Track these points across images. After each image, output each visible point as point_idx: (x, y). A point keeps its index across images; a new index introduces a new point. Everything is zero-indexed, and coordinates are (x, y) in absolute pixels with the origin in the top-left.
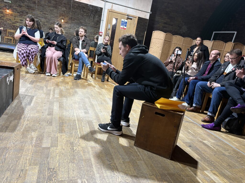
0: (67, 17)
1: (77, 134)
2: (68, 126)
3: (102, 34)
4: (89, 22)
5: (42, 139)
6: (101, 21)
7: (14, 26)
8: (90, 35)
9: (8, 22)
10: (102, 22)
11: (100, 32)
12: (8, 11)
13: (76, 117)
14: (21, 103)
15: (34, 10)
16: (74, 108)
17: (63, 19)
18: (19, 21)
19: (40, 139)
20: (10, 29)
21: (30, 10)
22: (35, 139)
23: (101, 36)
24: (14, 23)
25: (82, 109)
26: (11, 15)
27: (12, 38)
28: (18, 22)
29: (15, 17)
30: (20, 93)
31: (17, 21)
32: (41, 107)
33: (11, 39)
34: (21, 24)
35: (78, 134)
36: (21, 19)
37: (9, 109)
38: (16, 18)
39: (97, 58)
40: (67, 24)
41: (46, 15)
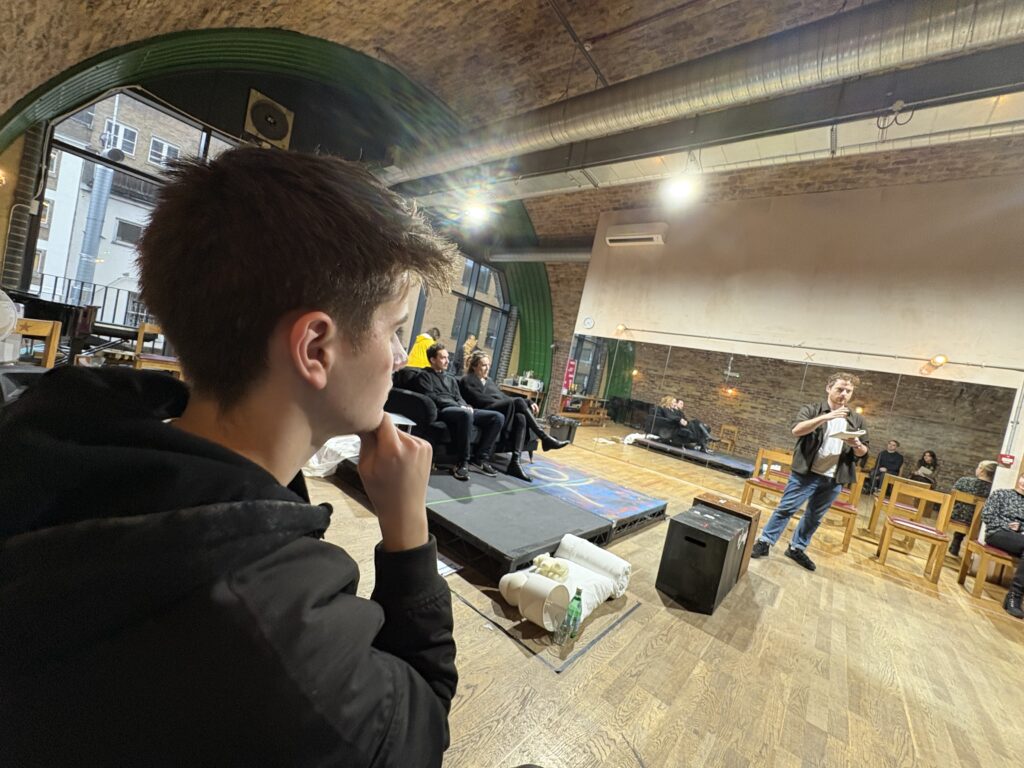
0: (874, 400)
1: (910, 744)
2: (877, 704)
3: (1011, 461)
4: (951, 415)
5: (805, 701)
6: (1010, 425)
7: (736, 419)
8: (956, 450)
9: (726, 410)
10: (1014, 429)
11: (1005, 456)
12: (730, 391)
13: (901, 689)
14: (753, 594)
15: (785, 388)
16: (896, 664)
17: (862, 407)
18: (749, 409)
19: (801, 697)
20: (728, 424)
21: (777, 388)
22: (788, 691)
23: (1008, 466)
24: (738, 413)
25: (925, 678)
26: (736, 398)
27: (729, 443)
28: (745, 411)
29: (742, 401)
30: (749, 569)
31: (745, 409)
32: (797, 619)
33: (727, 444)
34: (752, 416)
35: (913, 747)
36: (754, 405)
37: (731, 598)
38: (744, 403)
39: (987, 531)
40: (873, 418)
41: (814, 398)
